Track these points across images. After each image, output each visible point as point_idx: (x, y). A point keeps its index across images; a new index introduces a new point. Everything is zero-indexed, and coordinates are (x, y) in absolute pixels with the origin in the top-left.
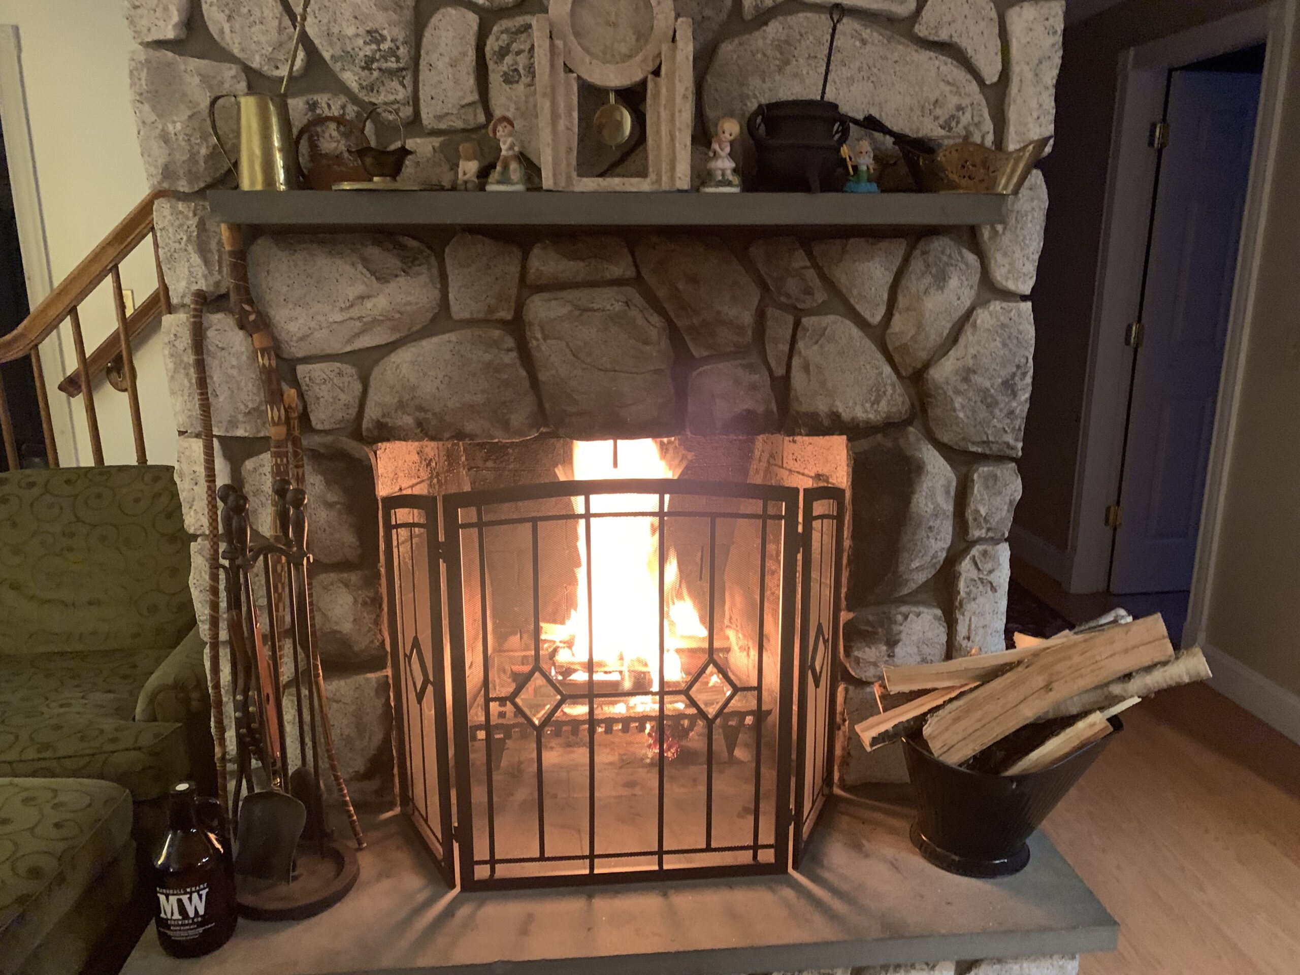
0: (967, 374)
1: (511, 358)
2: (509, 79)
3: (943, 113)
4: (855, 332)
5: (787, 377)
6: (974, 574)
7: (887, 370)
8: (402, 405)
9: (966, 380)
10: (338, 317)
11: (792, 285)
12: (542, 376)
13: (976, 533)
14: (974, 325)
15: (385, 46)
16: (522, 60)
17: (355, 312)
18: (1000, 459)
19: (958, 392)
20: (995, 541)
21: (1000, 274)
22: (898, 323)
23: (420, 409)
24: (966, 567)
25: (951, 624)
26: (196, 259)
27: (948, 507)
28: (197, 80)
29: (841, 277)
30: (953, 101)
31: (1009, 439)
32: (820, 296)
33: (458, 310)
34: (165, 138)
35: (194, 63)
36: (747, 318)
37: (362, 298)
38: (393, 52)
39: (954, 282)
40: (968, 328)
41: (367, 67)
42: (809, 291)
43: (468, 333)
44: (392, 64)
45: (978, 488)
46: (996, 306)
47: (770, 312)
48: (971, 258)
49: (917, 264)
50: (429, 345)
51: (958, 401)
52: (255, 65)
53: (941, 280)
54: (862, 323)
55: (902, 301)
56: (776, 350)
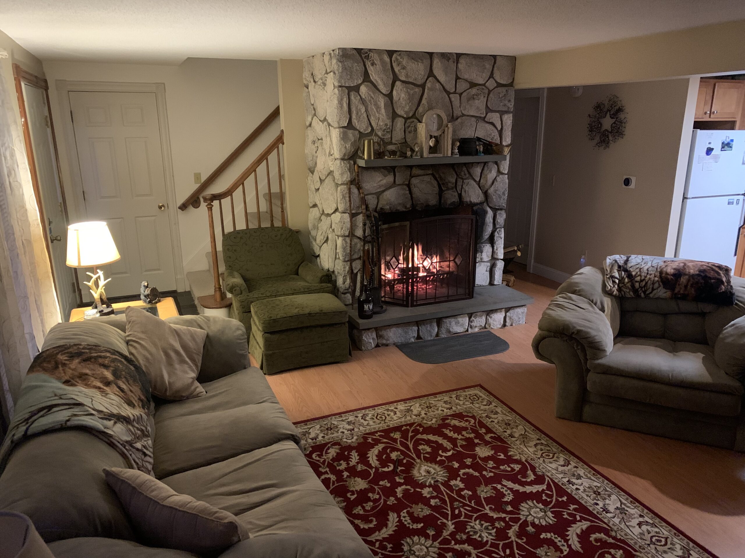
0: (496, 191)
1: (408, 192)
2: (410, 132)
3: (491, 137)
4: (475, 183)
5: (461, 194)
6: (498, 235)
7: (480, 191)
8: (387, 204)
9: (495, 192)
10: (375, 185)
11: (463, 173)
12: (413, 196)
13: (498, 226)
14: (497, 181)
15: (388, 127)
16: (413, 129)
17: (378, 184)
18: (501, 209)
19: (494, 195)
20: (501, 228)
21: (501, 169)
22: (482, 181)
23: (390, 204)
24: (496, 233)
25: (493, 247)
26: (349, 173)
27: (492, 221)
28: (351, 135)
29: (471, 171)
30: (493, 134)
31: (504, 205)
32: (467, 175)
33: (397, 182)
34: (346, 147)
35: (351, 131)
36: (454, 181)
37: (381, 180)
38: (389, 128)
39: (493, 172)
40: (495, 182)
41: (384, 131)
42: (465, 175)
43: (399, 187)
44: (389, 130)
45: (498, 216)
46: (501, 176)
47: (459, 180)
48: (496, 166)
49: (486, 168)
50: (392, 190)
51: (494, 197)
52: (361, 131)
53: (491, 171)
54: (475, 181)
55: (483, 176)
56: (459, 188)
